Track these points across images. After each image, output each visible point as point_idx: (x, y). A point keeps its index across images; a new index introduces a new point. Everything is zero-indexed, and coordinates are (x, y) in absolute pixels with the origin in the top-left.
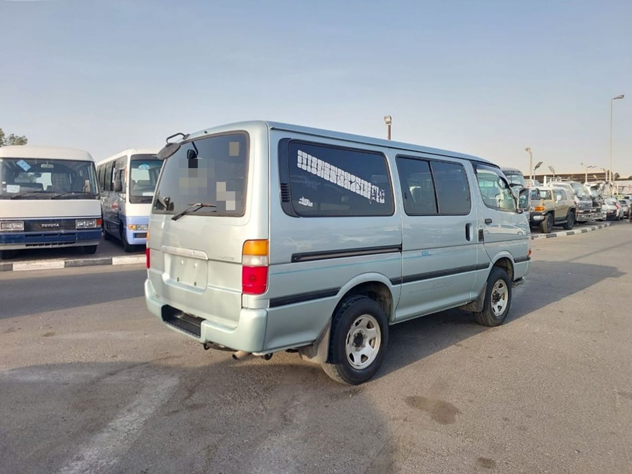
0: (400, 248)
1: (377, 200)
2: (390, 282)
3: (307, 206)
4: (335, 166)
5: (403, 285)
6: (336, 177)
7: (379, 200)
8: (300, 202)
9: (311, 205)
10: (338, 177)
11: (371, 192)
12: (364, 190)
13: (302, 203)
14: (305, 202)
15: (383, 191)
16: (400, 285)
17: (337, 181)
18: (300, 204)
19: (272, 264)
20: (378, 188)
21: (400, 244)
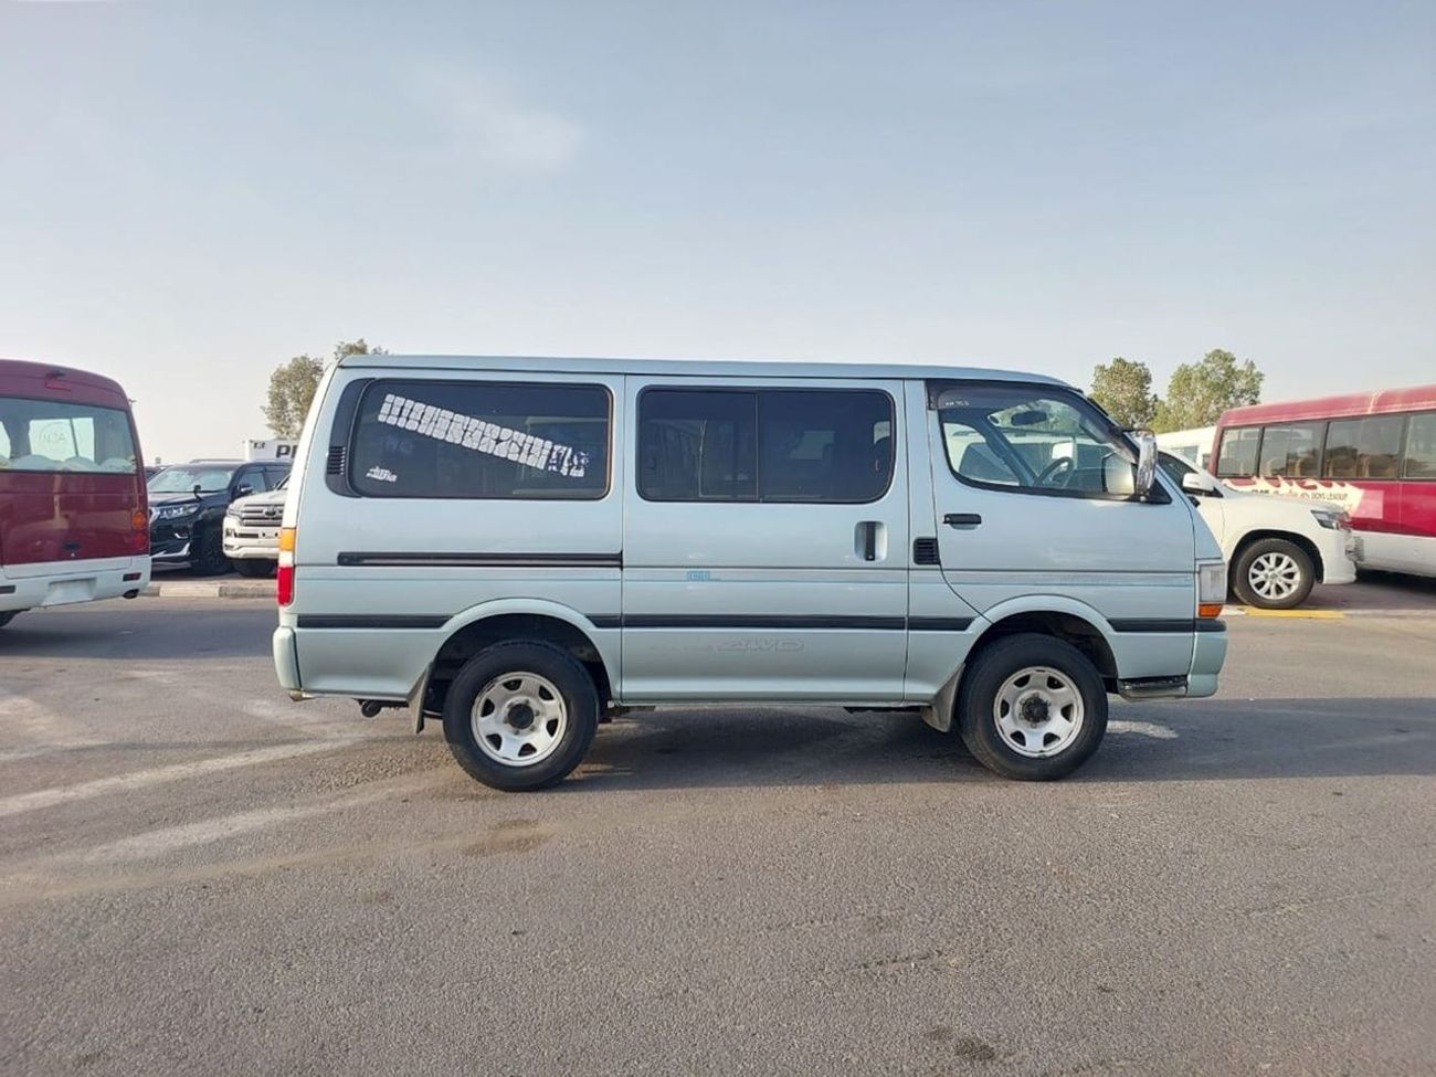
0: (616, 560)
1: (564, 471)
2: (589, 622)
3: (384, 481)
4: (464, 414)
5: (625, 630)
6: (462, 432)
7: (569, 472)
8: (368, 475)
9: (394, 478)
10: (468, 434)
11: (550, 456)
12: (529, 454)
13: (375, 476)
14: (380, 474)
15: (582, 454)
16: (618, 630)
17: (463, 439)
18: (369, 478)
19: (302, 565)
20: (570, 450)
21: (618, 552)
